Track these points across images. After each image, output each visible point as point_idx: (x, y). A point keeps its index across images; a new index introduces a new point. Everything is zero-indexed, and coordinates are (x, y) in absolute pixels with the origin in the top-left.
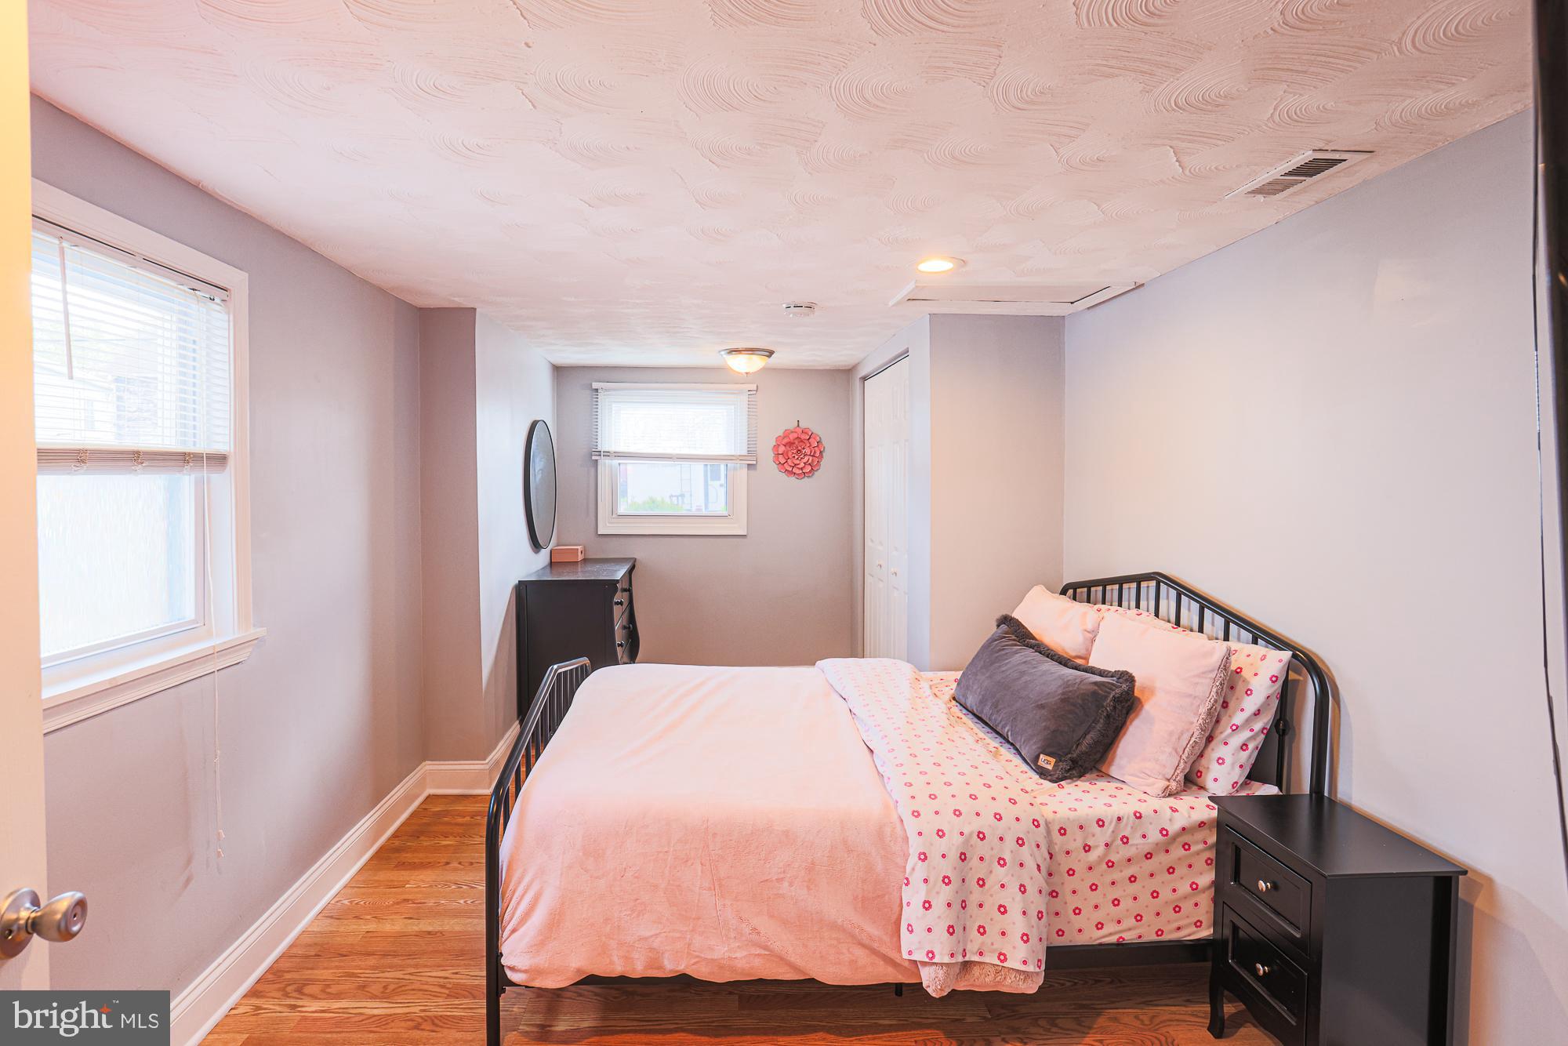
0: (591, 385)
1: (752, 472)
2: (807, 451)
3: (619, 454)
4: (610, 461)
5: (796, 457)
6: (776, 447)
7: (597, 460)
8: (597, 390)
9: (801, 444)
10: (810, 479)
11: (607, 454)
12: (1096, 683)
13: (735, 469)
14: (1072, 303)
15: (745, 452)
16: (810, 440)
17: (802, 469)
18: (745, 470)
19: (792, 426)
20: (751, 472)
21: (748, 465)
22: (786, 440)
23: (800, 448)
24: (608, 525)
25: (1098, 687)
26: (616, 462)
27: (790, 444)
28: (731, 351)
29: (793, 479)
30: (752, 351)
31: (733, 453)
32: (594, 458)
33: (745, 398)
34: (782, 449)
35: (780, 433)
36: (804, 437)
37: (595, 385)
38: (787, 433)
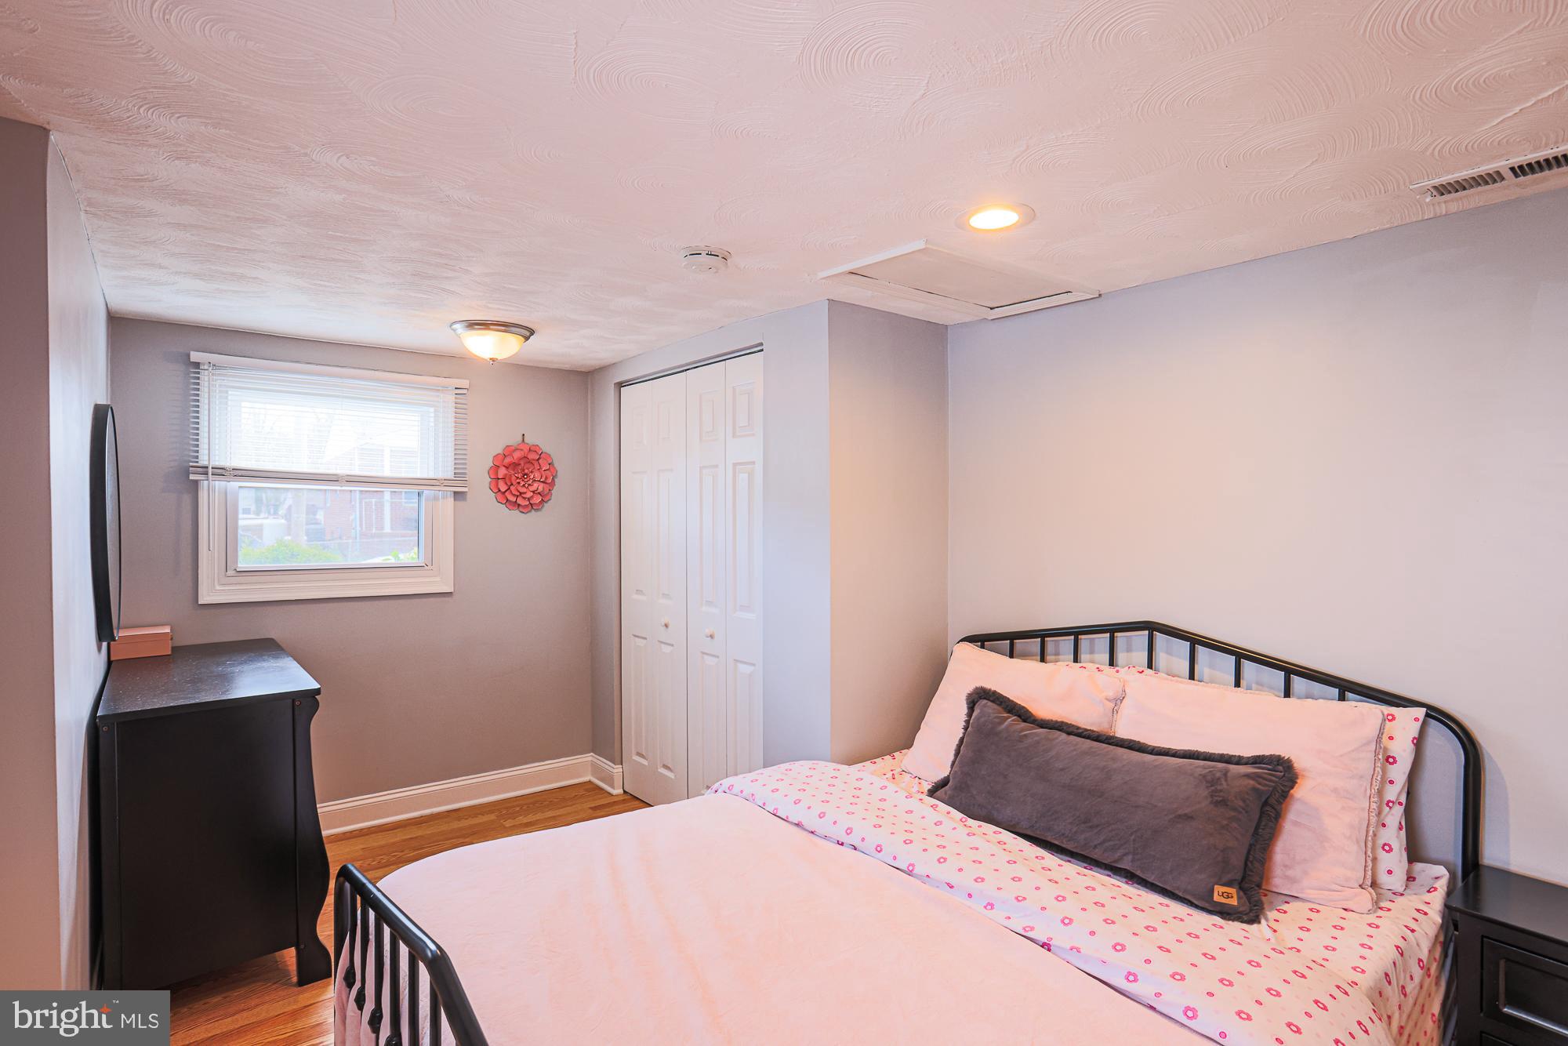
0: (188, 356)
1: (460, 504)
2: (537, 475)
3: (240, 473)
4: (223, 483)
5: (522, 483)
6: (495, 468)
7: (196, 482)
8: (197, 365)
9: (527, 465)
10: (539, 513)
11: (221, 472)
12: (1248, 776)
13: (436, 498)
14: (991, 309)
15: (450, 475)
16: (540, 461)
17: (529, 499)
18: (451, 499)
19: (514, 440)
20: (458, 503)
21: (455, 493)
22: (507, 461)
23: (526, 471)
24: (218, 588)
25: (1253, 779)
26: (234, 485)
27: (514, 466)
28: (472, 325)
29: (516, 513)
30: (505, 326)
31: (432, 475)
32: (192, 477)
33: (450, 398)
34: (502, 472)
35: (499, 450)
36: (532, 456)
37: (195, 356)
38: (509, 451)
